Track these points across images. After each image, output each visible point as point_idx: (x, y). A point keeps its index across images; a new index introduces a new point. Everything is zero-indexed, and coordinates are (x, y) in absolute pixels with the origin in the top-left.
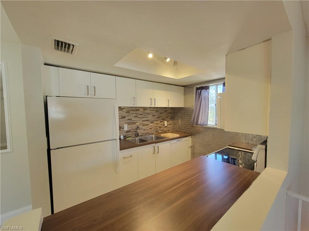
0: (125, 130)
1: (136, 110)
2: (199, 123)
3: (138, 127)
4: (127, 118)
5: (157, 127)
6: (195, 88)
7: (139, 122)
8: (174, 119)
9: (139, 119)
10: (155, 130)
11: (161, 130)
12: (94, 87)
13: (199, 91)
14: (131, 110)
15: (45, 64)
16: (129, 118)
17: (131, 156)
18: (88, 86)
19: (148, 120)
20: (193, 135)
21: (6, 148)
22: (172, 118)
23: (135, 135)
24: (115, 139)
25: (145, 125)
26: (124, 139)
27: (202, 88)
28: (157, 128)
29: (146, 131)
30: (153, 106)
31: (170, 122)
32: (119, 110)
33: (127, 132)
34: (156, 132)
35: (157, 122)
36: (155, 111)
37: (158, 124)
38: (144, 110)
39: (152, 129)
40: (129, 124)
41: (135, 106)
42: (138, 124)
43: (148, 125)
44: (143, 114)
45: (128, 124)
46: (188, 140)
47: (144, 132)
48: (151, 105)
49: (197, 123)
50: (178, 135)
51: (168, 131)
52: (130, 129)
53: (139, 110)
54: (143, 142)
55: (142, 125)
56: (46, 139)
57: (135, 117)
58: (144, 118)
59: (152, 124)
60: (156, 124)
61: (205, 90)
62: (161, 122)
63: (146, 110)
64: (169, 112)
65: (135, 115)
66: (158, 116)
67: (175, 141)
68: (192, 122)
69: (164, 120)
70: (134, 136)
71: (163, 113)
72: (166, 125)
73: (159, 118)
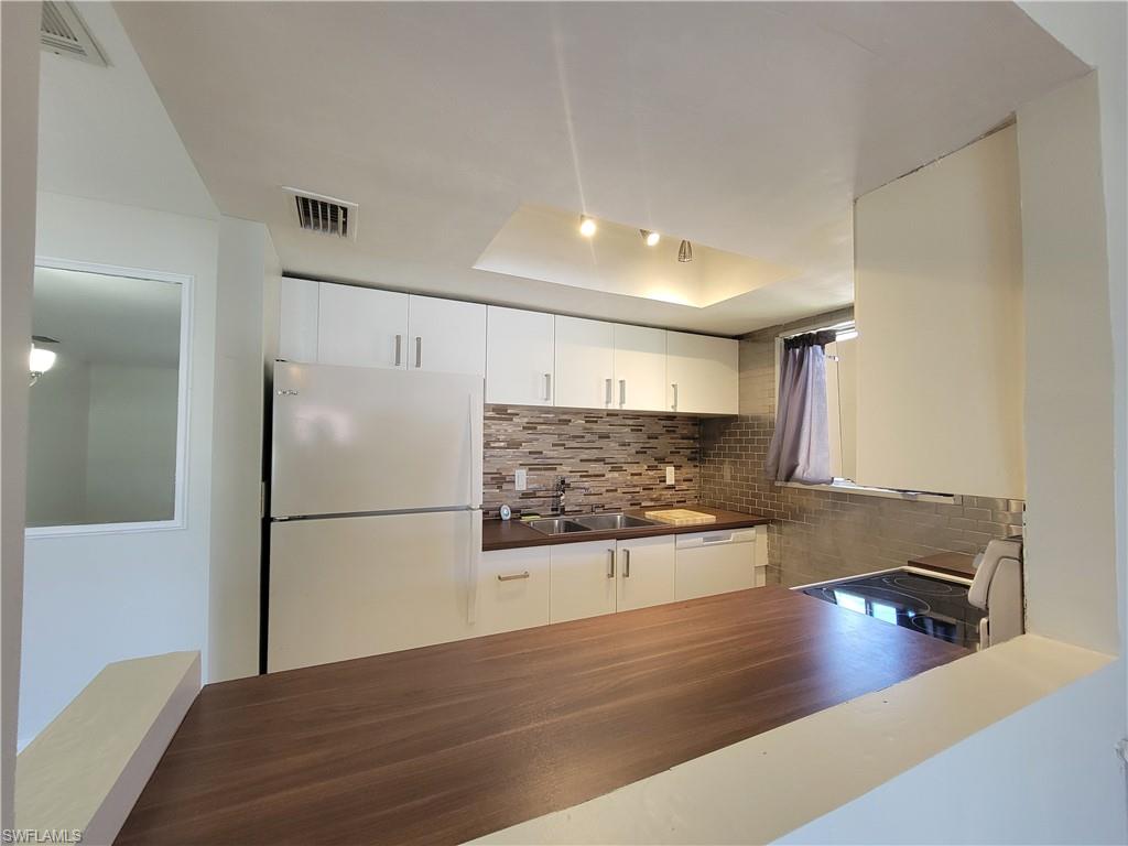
0: (517, 488)
1: (560, 420)
2: (799, 471)
3: (563, 482)
4: (526, 448)
5: (635, 486)
6: (779, 343)
7: (567, 465)
8: (702, 461)
9: (569, 453)
10: (629, 496)
11: (652, 500)
12: (419, 339)
13: (798, 350)
14: (541, 420)
15: (286, 274)
16: (536, 446)
17: (526, 576)
18: (398, 338)
19: (602, 460)
20: (773, 521)
21: (171, 517)
22: (699, 456)
23: (553, 510)
24: (469, 508)
25: (590, 476)
26: (511, 519)
27: (807, 341)
28: (637, 489)
29: (593, 500)
30: (615, 406)
31: (688, 471)
33: (525, 495)
34: (632, 505)
35: (635, 469)
36: (627, 429)
37: (640, 474)
38: (587, 422)
39: (616, 490)
40: (532, 468)
41: (550, 404)
42: (564, 470)
43: (603, 479)
44: (583, 437)
45: (530, 469)
46: (754, 541)
47: (585, 502)
48: (607, 403)
49: (790, 476)
50: (709, 519)
51: (681, 504)
52: (535, 485)
53: (570, 421)
54: (575, 532)
55: (581, 476)
56: (260, 485)
57: (554, 445)
58: (587, 451)
59: (616, 474)
60: (632, 475)
61: (819, 347)
62: (650, 468)
63: (596, 422)
64: (685, 432)
65: (554, 439)
66: (642, 445)
67: (698, 538)
68: (772, 470)
69: (662, 460)
70: (551, 513)
71: (661, 434)
72: (673, 483)
73: (645, 452)
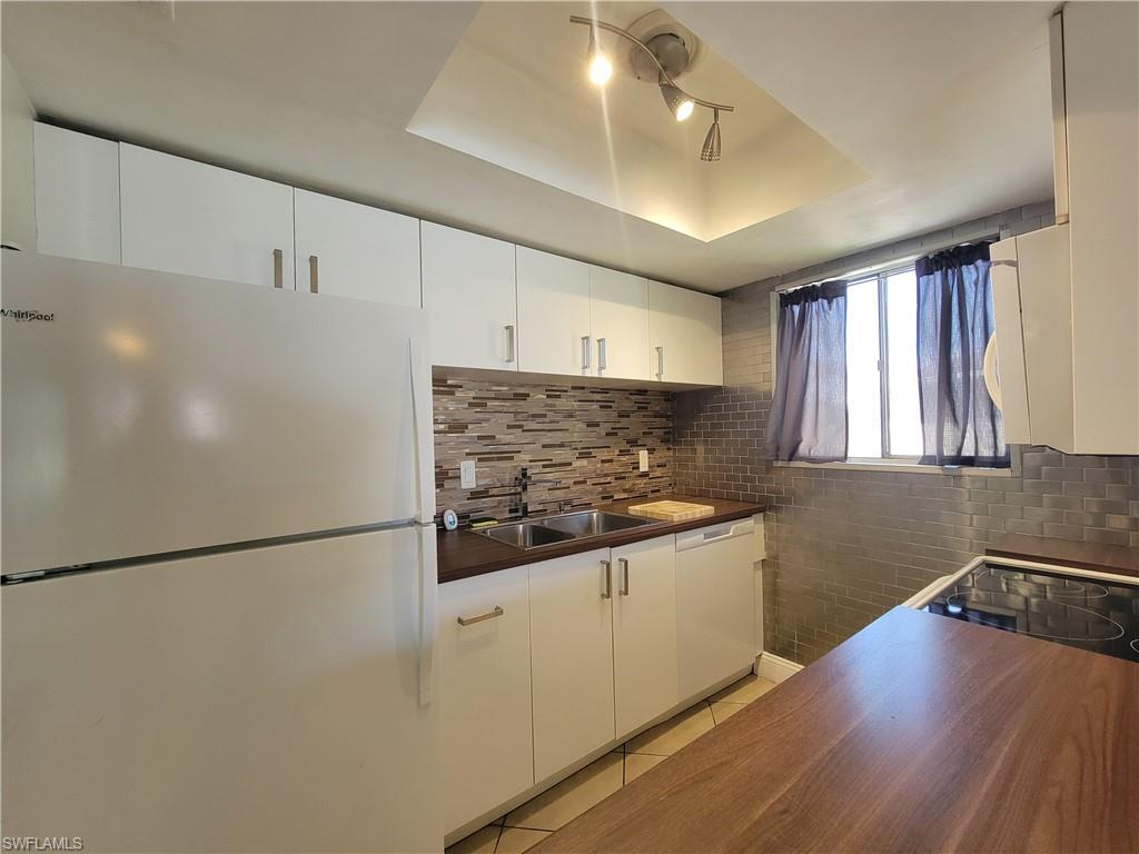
0: (464, 486)
1: (515, 394)
2: (803, 449)
3: (524, 475)
4: (473, 432)
5: (606, 475)
6: (774, 299)
7: (527, 453)
8: (676, 442)
9: (528, 438)
10: (600, 488)
11: (625, 491)
12: (313, 260)
13: (796, 309)
14: (492, 395)
16: (486, 429)
17: (498, 612)
18: (278, 255)
19: (568, 445)
20: (772, 508)
22: (671, 438)
23: (511, 511)
24: (414, 523)
25: (555, 465)
26: (458, 527)
27: (809, 295)
28: (609, 479)
29: (559, 495)
30: (592, 372)
31: (663, 454)
32: (435, 392)
33: (475, 495)
34: (603, 498)
35: (604, 455)
36: (595, 406)
37: (611, 461)
38: (548, 396)
39: (584, 482)
40: (482, 458)
41: (512, 367)
42: (523, 459)
43: (570, 468)
44: (545, 416)
45: (480, 460)
46: (752, 532)
47: (549, 499)
48: (584, 368)
49: (793, 455)
50: (705, 510)
51: (655, 495)
52: (487, 481)
53: (528, 395)
54: (550, 542)
55: (544, 466)
57: (509, 427)
58: (549, 434)
59: (584, 462)
60: (603, 461)
61: (825, 302)
62: (622, 452)
63: (559, 397)
64: (658, 408)
65: (509, 419)
66: (612, 425)
67: (696, 536)
68: (771, 448)
69: (634, 443)
70: (508, 516)
71: (633, 412)
72: (646, 469)
73: (616, 434)
